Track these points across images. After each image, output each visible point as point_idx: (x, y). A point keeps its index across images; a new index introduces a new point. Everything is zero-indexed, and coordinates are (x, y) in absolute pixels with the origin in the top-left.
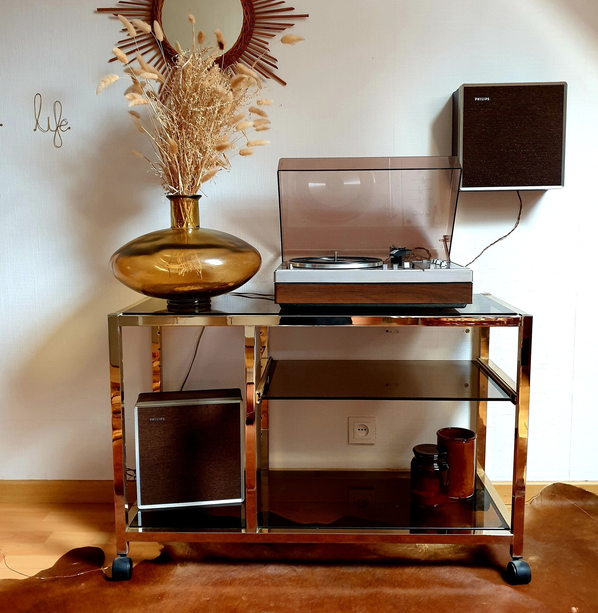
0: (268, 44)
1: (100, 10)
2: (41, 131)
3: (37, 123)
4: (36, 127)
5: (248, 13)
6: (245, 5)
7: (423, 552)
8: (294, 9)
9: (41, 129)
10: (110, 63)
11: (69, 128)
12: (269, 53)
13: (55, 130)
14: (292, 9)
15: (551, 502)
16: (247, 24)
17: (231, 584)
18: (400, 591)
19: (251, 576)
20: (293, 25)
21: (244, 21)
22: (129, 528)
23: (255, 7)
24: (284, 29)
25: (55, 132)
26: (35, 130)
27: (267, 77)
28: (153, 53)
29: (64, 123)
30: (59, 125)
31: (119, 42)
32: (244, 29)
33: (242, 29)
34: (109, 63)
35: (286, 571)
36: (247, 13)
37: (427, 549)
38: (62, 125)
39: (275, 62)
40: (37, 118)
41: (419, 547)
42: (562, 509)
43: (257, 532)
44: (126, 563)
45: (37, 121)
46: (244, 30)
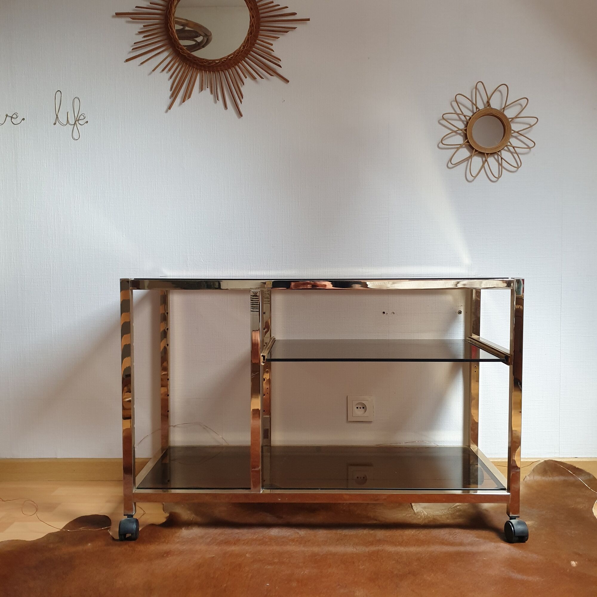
0: (272, 45)
1: (118, 15)
2: (61, 125)
3: (57, 117)
4: (56, 121)
5: (255, 16)
6: (252, 9)
7: (422, 518)
8: (296, 14)
9: (60, 123)
10: (127, 63)
11: (87, 122)
12: (273, 54)
13: (73, 124)
14: (294, 14)
15: (544, 478)
16: (253, 26)
17: (235, 544)
18: (402, 549)
19: (255, 538)
20: (295, 28)
21: (250, 23)
22: (136, 489)
23: (260, 12)
24: (287, 32)
25: (73, 126)
26: (55, 124)
27: (271, 75)
28: (166, 54)
29: (82, 117)
30: (77, 119)
31: (135, 43)
32: (250, 31)
33: (249, 31)
34: (125, 63)
35: (289, 534)
36: (253, 17)
37: (426, 516)
38: (80, 120)
39: (278, 62)
40: (57, 113)
41: (418, 514)
42: (554, 484)
43: (261, 492)
44: (133, 522)
45: (57, 116)
46: (250, 33)
